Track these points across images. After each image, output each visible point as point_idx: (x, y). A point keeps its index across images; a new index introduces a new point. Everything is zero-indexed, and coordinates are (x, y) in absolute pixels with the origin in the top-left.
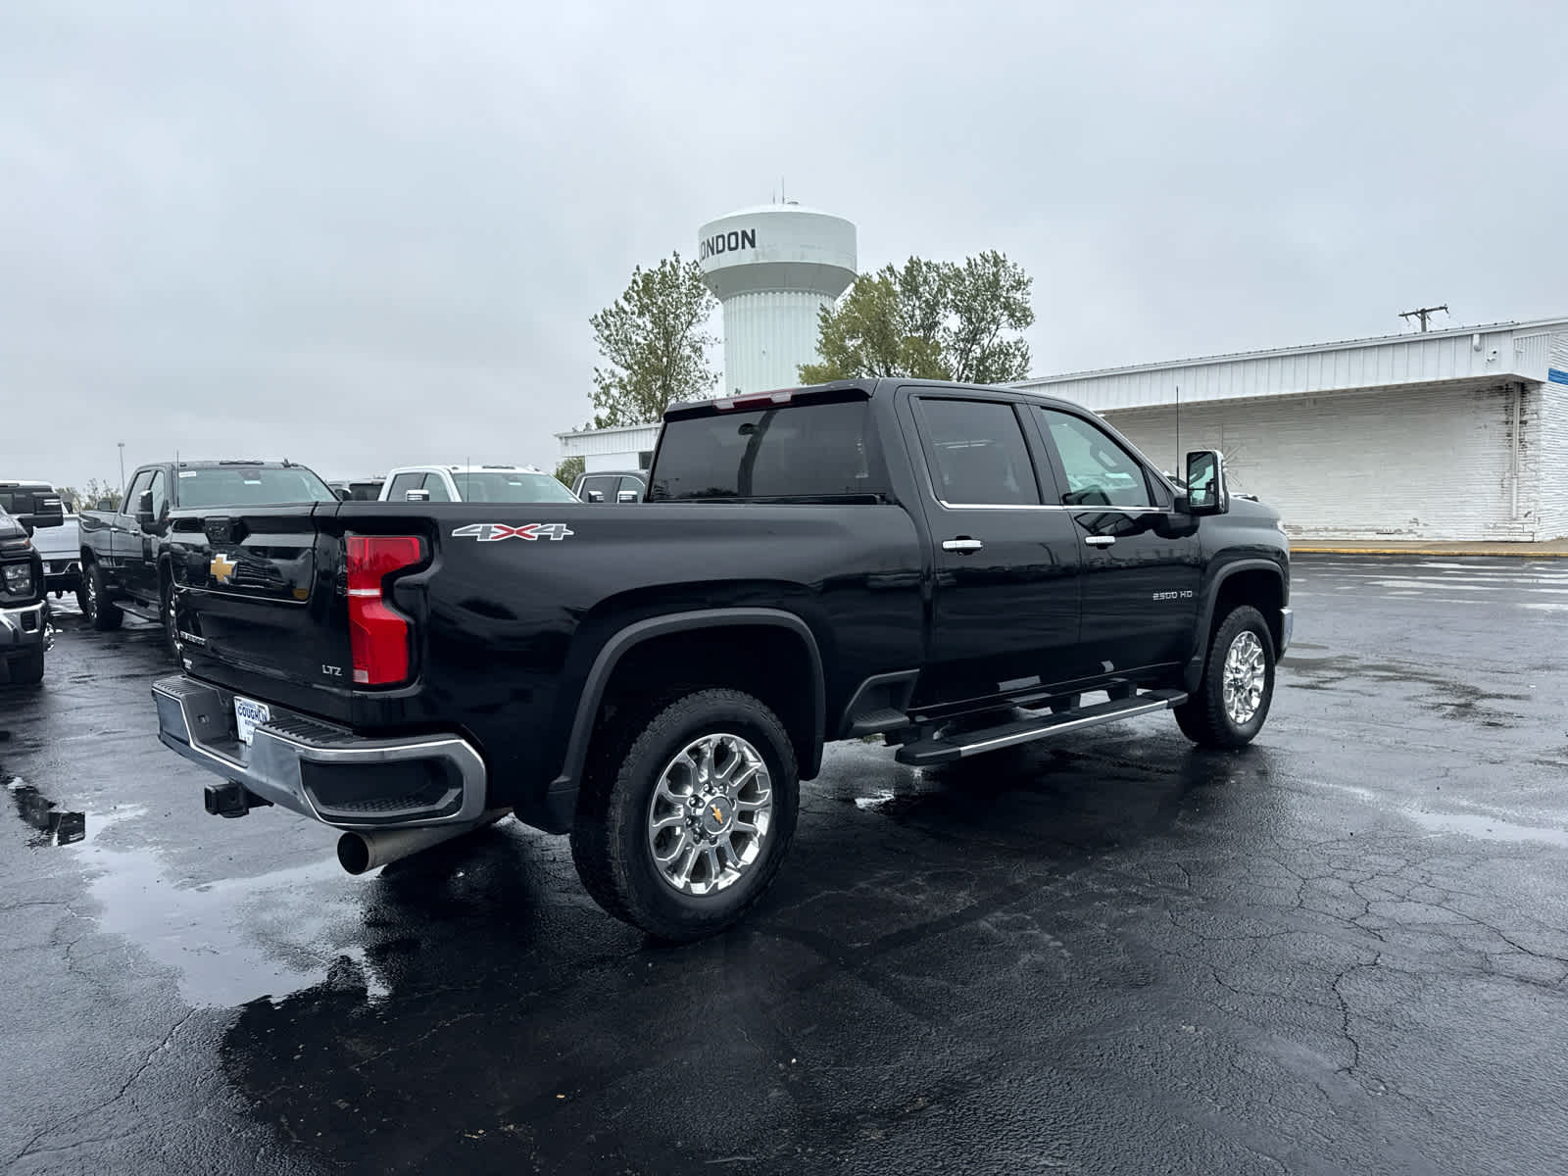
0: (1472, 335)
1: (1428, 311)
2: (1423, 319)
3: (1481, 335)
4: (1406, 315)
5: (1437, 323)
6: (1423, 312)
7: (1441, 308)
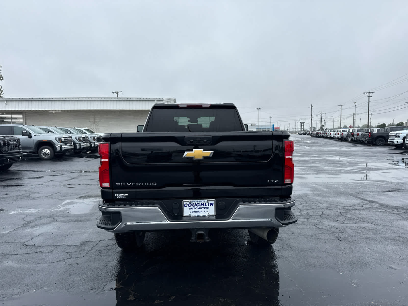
0: (155, 100)
1: (119, 92)
2: (117, 94)
3: (157, 100)
4: (113, 92)
5: (120, 95)
6: (117, 92)
7: (121, 92)
